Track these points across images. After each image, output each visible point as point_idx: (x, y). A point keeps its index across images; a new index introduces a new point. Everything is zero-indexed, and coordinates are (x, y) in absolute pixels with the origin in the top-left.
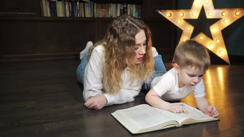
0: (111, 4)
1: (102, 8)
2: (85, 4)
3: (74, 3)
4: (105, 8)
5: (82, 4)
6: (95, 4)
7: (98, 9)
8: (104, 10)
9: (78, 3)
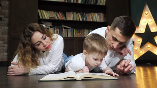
0: (85, 30)
1: (79, 32)
2: (68, 30)
3: (61, 29)
4: (81, 32)
5: (66, 30)
6: (74, 30)
7: (77, 33)
8: (80, 33)
9: (63, 29)
